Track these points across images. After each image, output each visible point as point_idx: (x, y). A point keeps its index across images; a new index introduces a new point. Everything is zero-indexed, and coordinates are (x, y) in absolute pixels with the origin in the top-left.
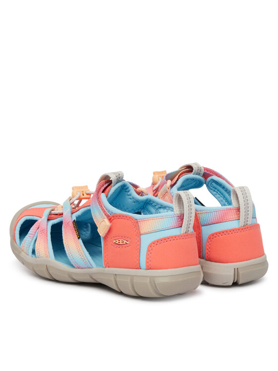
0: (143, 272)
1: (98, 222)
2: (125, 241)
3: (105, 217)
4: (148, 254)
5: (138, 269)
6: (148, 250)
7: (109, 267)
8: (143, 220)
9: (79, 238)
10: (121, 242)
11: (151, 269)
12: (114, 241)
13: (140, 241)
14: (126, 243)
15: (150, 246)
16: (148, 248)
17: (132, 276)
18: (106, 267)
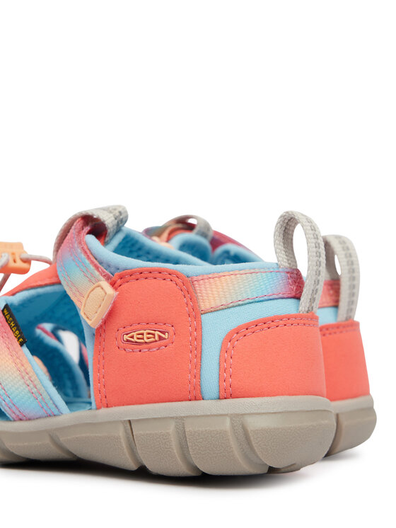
0: (208, 406)
1: (81, 294)
2: (157, 333)
3: (102, 278)
4: (222, 360)
5: (196, 399)
6: (224, 350)
7: (107, 407)
8: (208, 277)
9: (21, 344)
10: (145, 336)
11: (231, 396)
12: (126, 337)
13: (198, 328)
14: (160, 338)
15: (229, 338)
16: (224, 344)
17: (180, 420)
18: (98, 408)
